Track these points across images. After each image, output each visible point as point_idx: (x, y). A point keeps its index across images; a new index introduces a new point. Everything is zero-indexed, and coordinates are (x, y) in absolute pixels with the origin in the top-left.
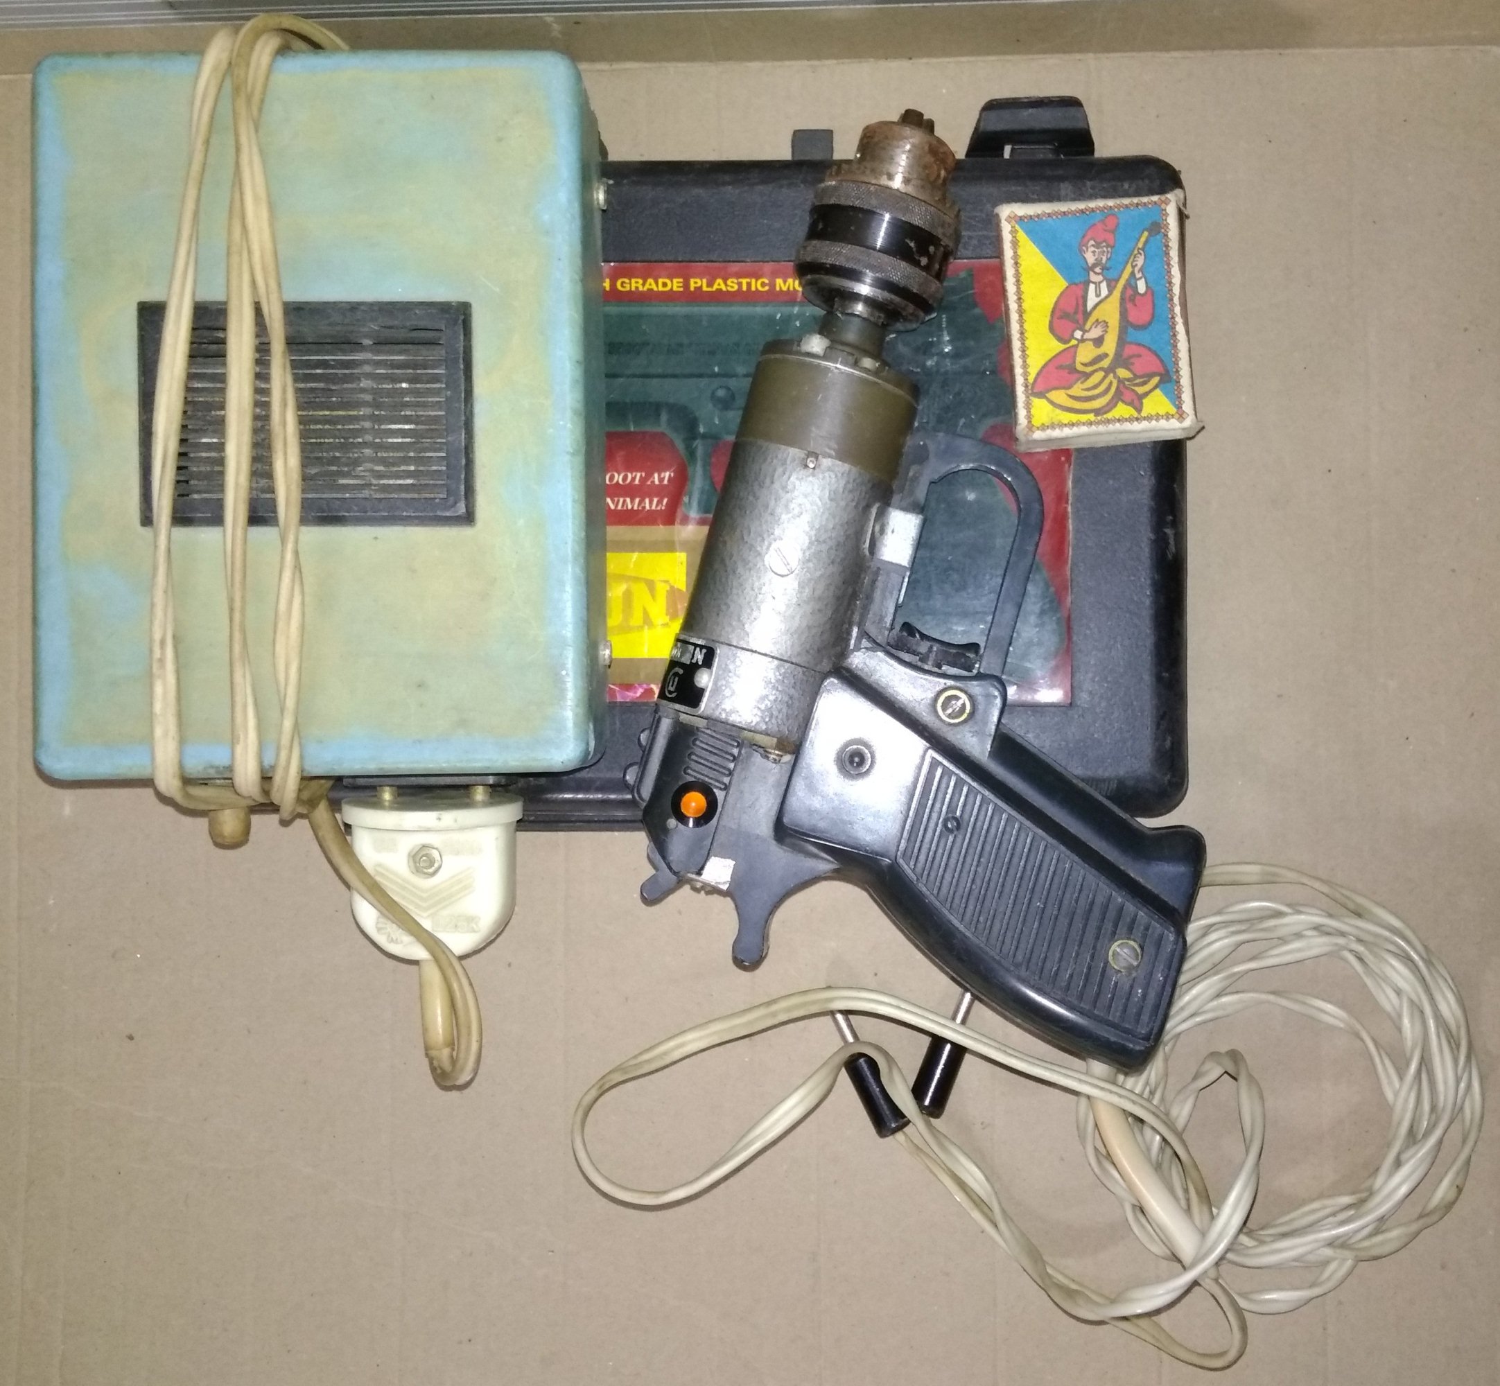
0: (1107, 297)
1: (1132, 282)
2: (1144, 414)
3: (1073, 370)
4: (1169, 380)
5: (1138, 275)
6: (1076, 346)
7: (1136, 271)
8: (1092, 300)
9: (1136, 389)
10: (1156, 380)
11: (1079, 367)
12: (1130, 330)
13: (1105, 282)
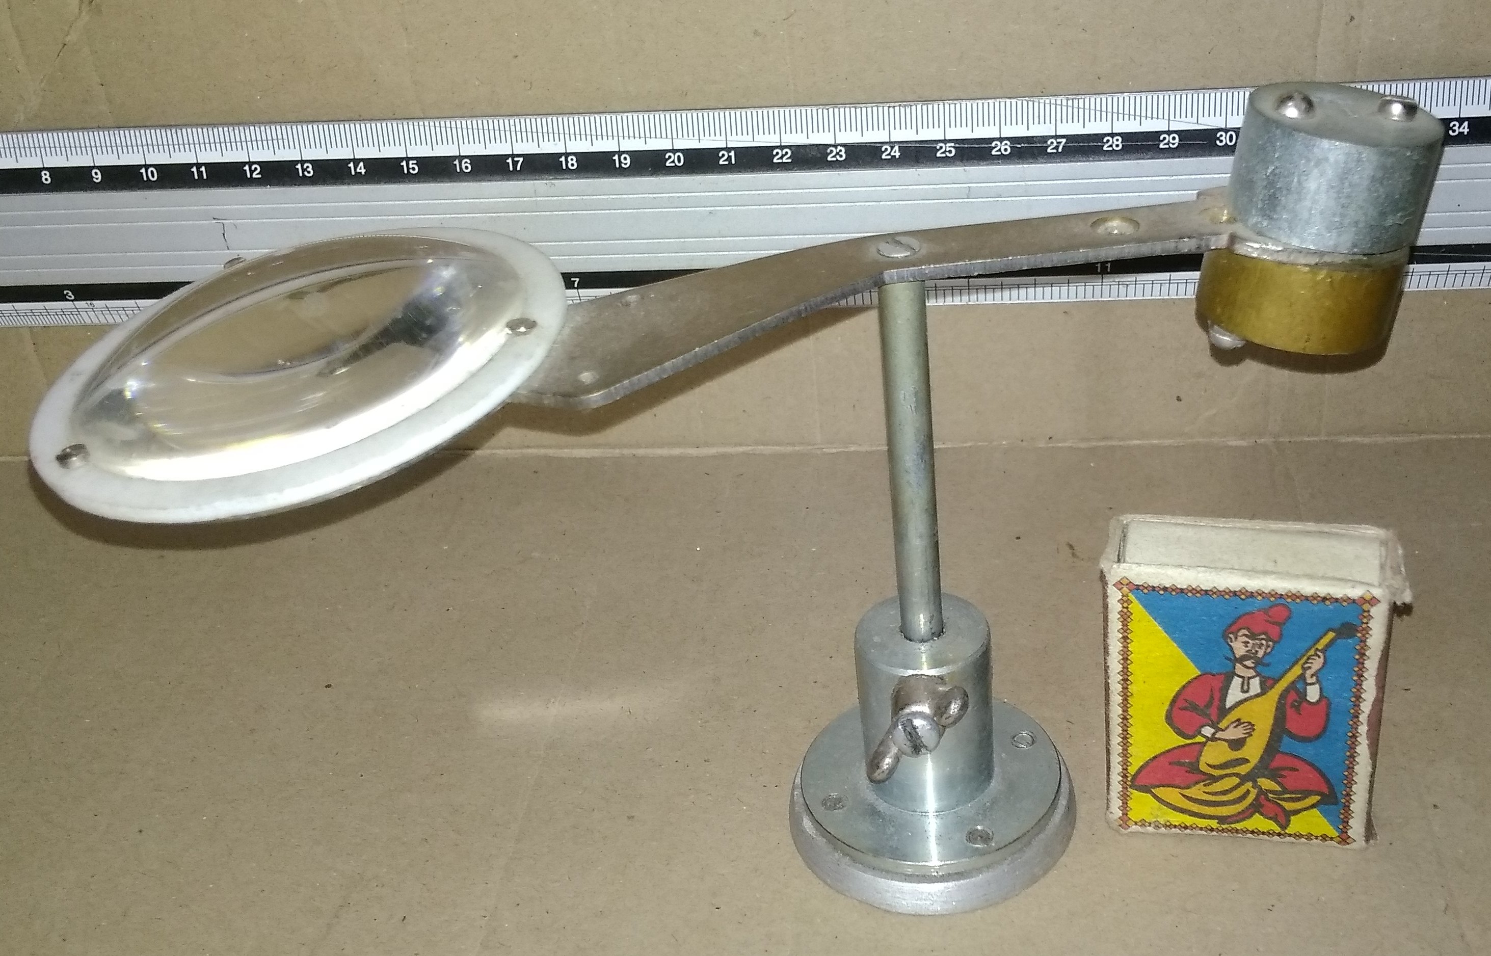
0: (1257, 696)
1: (1300, 687)
2: (1288, 830)
3: (1194, 768)
4: (1336, 802)
5: (1309, 681)
6: (1203, 744)
7: (1308, 675)
8: (1234, 695)
9: (1283, 803)
10: (1315, 799)
11: (1203, 767)
12: (1286, 739)
13: (1257, 679)
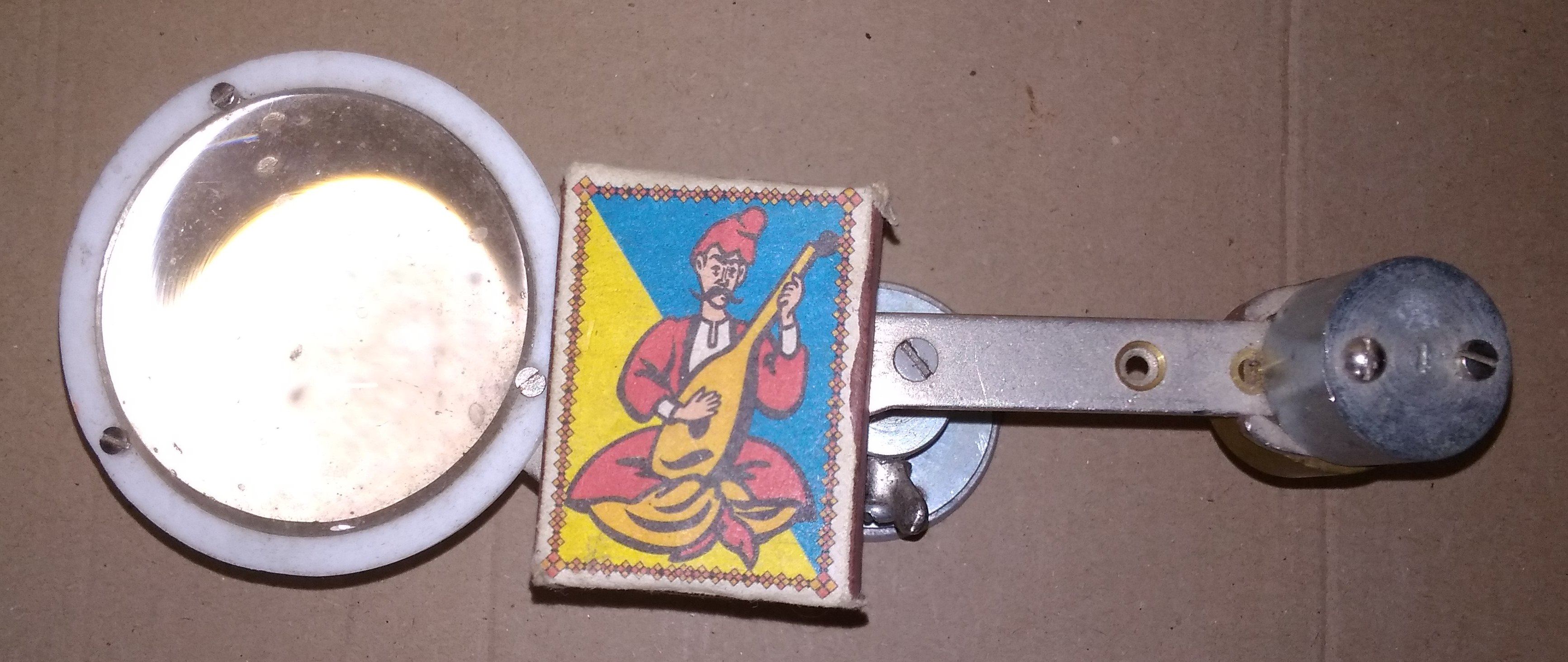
0: (727, 350)
1: (775, 332)
2: (756, 571)
3: (645, 470)
4: (814, 517)
5: (787, 322)
6: (659, 429)
7: (784, 313)
8: (700, 351)
9: (749, 522)
10: (788, 513)
11: (657, 467)
12: (757, 416)
13: (727, 323)
